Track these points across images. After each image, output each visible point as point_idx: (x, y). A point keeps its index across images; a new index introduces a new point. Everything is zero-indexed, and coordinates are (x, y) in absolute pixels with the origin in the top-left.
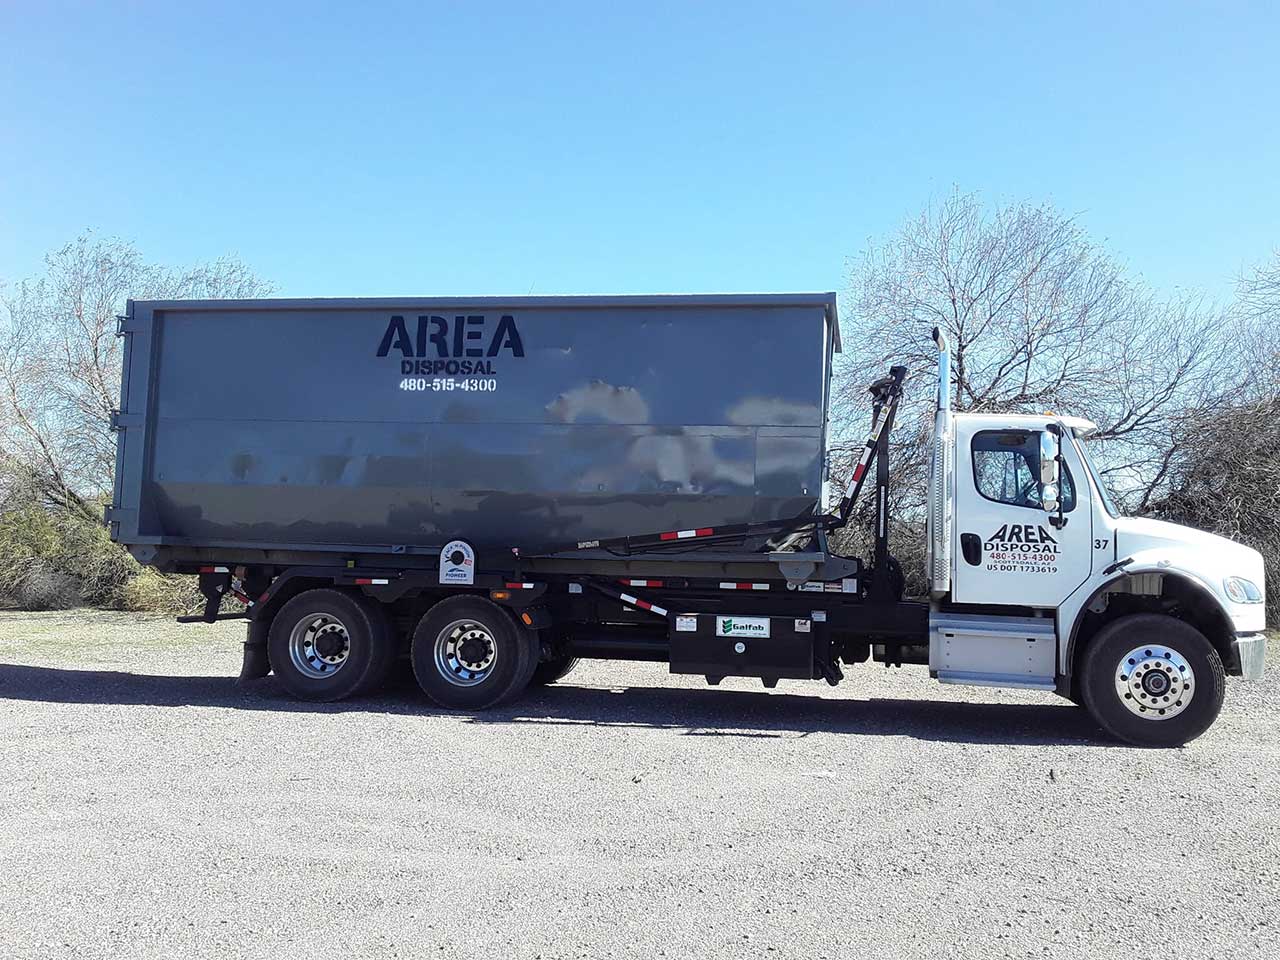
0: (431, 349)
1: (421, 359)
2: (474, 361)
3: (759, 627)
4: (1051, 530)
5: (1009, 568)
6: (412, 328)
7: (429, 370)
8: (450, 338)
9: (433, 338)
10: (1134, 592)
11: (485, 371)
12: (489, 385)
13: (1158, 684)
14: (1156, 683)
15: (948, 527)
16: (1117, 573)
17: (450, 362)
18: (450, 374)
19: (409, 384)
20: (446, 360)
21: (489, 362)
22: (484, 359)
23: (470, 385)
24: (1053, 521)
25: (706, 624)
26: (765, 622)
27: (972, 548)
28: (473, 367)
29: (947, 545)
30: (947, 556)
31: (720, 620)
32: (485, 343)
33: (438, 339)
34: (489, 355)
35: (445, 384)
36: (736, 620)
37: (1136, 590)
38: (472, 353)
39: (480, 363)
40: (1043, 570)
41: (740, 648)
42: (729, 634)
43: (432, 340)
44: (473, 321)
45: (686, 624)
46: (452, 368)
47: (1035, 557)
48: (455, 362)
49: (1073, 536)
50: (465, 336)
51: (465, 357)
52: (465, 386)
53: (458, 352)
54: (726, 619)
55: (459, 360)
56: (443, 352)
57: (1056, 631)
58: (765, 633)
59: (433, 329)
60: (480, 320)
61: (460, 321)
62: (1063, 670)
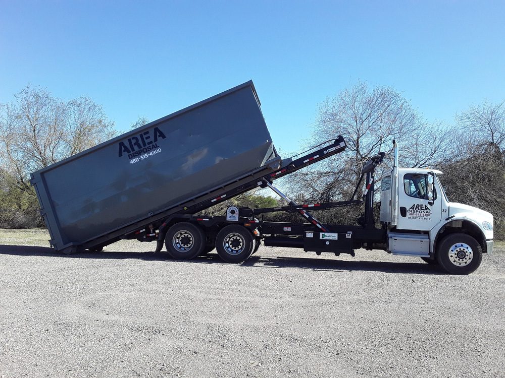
0: (136, 148)
1: (134, 152)
2: (151, 145)
3: (334, 236)
4: (429, 206)
5: (415, 218)
6: (127, 144)
7: (138, 154)
8: (140, 142)
9: (135, 144)
10: (453, 226)
11: (156, 147)
12: (159, 151)
13: (462, 255)
14: (461, 255)
15: (397, 204)
16: (450, 220)
17: (144, 149)
18: (145, 153)
19: (133, 161)
20: (142, 149)
21: (156, 144)
22: (154, 144)
23: (153, 153)
24: (430, 203)
25: (316, 236)
26: (336, 235)
27: (403, 212)
28: (151, 147)
29: (396, 210)
30: (396, 214)
31: (321, 234)
32: (152, 139)
33: (137, 144)
34: (155, 142)
35: (144, 156)
36: (326, 234)
37: (454, 226)
38: (149, 143)
39: (153, 145)
40: (426, 219)
41: (328, 243)
42: (324, 238)
43: (135, 145)
44: (145, 134)
45: (310, 235)
46: (145, 150)
47: (423, 215)
48: (145, 148)
49: (435, 209)
50: (145, 139)
51: (147, 146)
52: (151, 154)
53: (145, 145)
54: (323, 234)
55: (146, 147)
56: (139, 147)
57: (429, 238)
58: (336, 238)
59: (133, 141)
60: (148, 133)
61: (141, 136)
62: (432, 251)
